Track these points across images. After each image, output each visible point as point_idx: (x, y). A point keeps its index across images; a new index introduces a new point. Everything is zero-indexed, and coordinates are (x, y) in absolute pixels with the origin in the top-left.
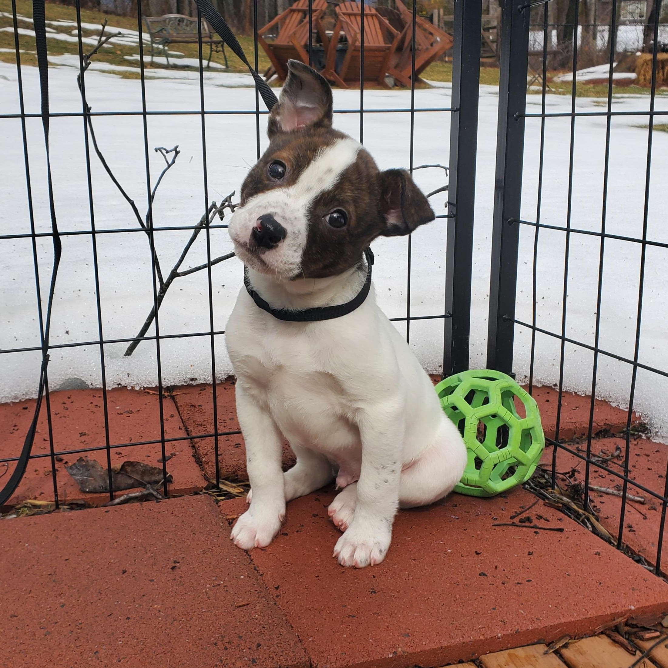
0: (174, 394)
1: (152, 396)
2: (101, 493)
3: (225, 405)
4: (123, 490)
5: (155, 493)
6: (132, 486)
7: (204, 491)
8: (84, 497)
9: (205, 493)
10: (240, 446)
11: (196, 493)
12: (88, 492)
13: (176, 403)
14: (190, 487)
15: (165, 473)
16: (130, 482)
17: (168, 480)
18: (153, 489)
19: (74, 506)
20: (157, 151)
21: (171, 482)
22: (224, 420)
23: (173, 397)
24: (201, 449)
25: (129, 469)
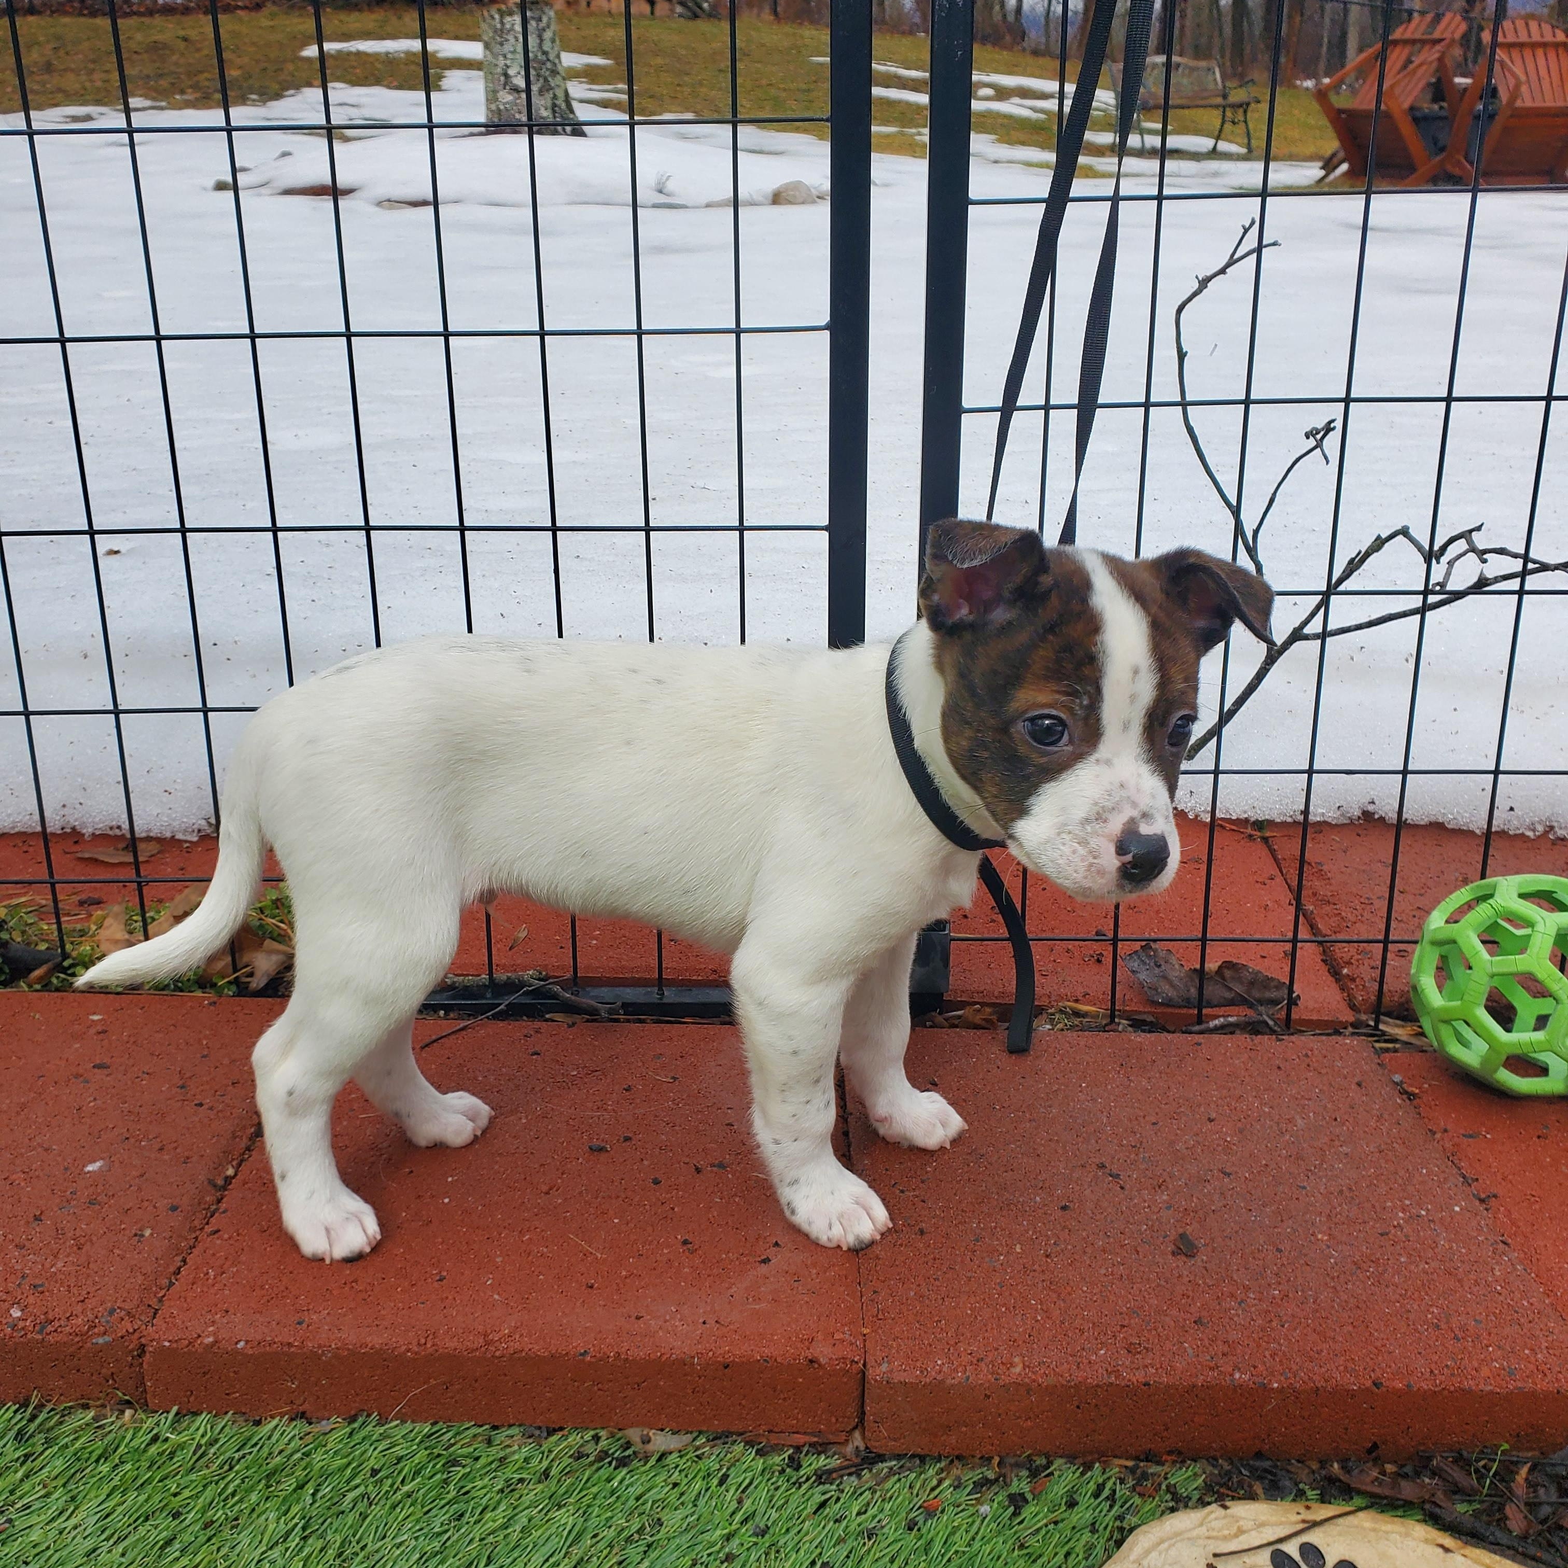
0: (1268, 834)
1: (1228, 834)
2: (1180, 1007)
3: (1364, 868)
4: (1216, 1006)
5: (1271, 1023)
6: (1231, 1003)
7: (1350, 1029)
8: (1153, 1010)
9: (1353, 1034)
10: (1406, 954)
11: (1337, 1033)
12: (1162, 1004)
13: (1273, 853)
14: (1326, 1018)
15: (1291, 990)
16: (1229, 995)
17: (1292, 1002)
18: (1268, 1016)
19: (1138, 1024)
20: (1308, 438)
21: (1297, 1005)
22: (1368, 898)
23: (1265, 840)
24: (1337, 951)
25: (1228, 973)
